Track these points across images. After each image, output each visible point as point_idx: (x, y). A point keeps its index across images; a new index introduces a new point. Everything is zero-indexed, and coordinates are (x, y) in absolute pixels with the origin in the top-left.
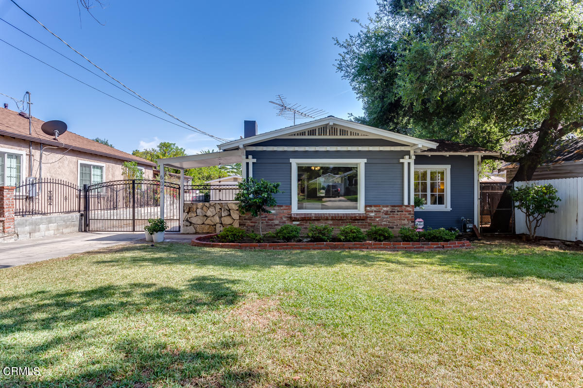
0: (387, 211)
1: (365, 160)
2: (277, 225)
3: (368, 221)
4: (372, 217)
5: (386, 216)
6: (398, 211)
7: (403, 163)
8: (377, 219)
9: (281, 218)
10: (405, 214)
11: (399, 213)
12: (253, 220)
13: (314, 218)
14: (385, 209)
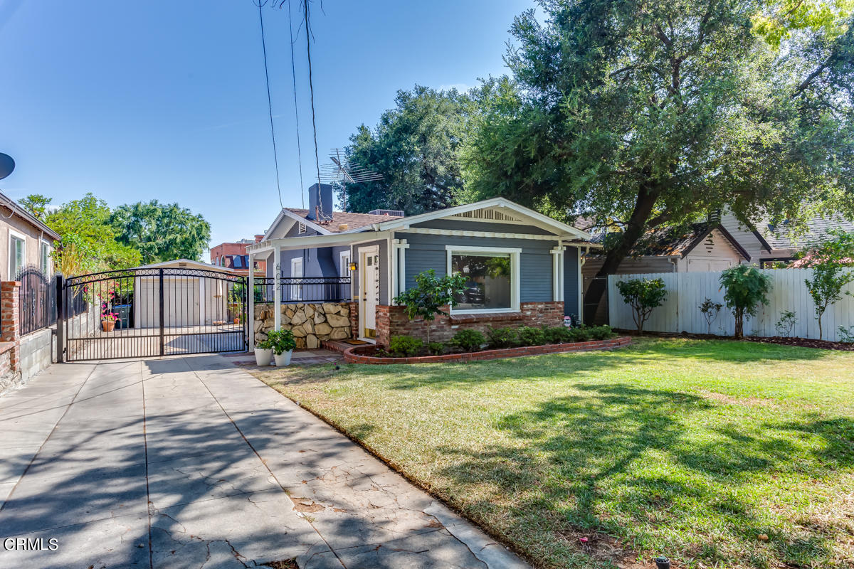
0: (542, 309)
1: (520, 250)
2: (434, 331)
3: (526, 321)
4: (528, 317)
5: (541, 315)
6: (551, 309)
7: (552, 255)
8: (533, 319)
9: (439, 322)
10: (557, 312)
11: (552, 311)
12: (407, 326)
13: (475, 320)
14: (540, 306)
